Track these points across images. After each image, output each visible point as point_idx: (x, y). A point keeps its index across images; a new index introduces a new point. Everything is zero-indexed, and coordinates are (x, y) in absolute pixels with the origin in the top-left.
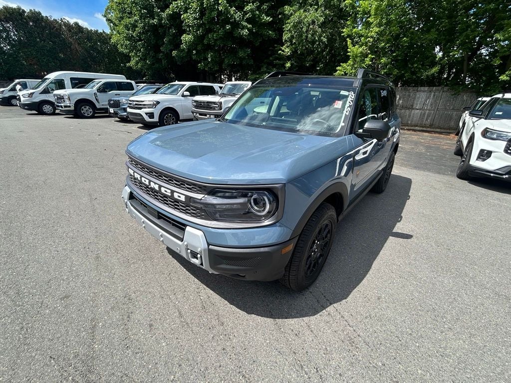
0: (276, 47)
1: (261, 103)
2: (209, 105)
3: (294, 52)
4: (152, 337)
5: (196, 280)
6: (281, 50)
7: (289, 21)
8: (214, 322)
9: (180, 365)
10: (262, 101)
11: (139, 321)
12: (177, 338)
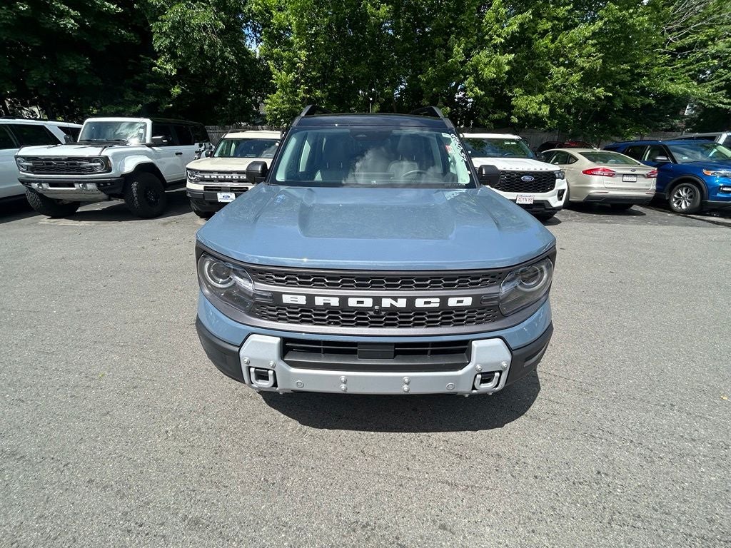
0: (143, 59)
1: (177, 154)
2: (75, 164)
3: (182, 71)
4: (464, 537)
5: (404, 434)
6: (155, 65)
7: (164, 17)
8: (491, 461)
9: (533, 531)
10: (176, 151)
11: (422, 538)
12: (489, 510)
